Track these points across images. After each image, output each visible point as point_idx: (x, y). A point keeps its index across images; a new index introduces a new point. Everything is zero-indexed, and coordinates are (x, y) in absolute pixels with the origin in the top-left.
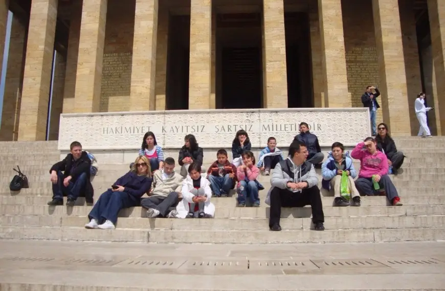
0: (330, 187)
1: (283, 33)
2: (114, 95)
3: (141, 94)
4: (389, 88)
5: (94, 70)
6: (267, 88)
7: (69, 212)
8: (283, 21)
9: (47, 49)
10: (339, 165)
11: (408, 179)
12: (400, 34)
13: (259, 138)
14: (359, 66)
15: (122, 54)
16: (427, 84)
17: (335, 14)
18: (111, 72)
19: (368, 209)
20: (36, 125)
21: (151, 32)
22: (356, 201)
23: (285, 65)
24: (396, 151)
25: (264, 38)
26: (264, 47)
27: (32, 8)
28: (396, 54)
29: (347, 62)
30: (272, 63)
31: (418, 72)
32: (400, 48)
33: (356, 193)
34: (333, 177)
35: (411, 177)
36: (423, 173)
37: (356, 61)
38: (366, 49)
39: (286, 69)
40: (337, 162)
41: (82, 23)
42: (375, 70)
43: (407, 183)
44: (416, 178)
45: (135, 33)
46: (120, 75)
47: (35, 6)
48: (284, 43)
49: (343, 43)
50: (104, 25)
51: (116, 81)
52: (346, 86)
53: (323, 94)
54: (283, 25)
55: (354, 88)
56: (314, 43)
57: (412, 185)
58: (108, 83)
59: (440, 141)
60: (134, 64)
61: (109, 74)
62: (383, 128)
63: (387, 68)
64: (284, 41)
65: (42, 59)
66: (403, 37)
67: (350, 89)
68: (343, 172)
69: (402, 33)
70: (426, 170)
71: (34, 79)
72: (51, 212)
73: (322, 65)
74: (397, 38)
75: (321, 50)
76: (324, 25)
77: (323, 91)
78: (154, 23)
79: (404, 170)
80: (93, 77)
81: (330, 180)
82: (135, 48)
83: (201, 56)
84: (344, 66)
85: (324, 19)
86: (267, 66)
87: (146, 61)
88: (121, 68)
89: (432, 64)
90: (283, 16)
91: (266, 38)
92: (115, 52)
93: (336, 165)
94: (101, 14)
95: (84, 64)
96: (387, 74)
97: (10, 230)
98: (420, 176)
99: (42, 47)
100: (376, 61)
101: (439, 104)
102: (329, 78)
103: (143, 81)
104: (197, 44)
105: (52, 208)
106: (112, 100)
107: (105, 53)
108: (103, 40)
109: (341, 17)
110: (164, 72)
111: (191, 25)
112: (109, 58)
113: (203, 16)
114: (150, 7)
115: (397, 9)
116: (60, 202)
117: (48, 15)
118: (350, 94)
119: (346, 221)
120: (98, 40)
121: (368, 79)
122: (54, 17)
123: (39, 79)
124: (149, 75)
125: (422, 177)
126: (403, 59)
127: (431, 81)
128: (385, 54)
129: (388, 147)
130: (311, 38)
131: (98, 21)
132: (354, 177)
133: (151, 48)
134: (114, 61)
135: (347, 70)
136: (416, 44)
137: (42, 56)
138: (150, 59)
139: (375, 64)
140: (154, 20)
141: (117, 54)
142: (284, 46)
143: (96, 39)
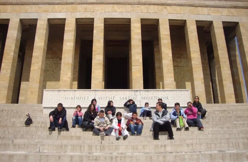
0: (174, 124)
1: (141, 51)
2: (49, 81)
3: (65, 81)
4: (195, 80)
5: (40, 67)
6: (133, 79)
7: (59, 134)
8: (141, 45)
9: (15, 55)
10: (178, 113)
11: (208, 120)
12: (199, 53)
13: (140, 103)
14: (179, 69)
15: (54, 59)
16: (213, 78)
17: (167, 42)
18: (48, 69)
19: (192, 132)
20: (6, 96)
21: (72, 48)
22: (187, 129)
23: (142, 68)
24: (202, 109)
25: (131, 54)
26: (131, 58)
27: (8, 33)
28: (198, 63)
29: (174, 66)
30: (135, 67)
31: (209, 73)
32: (200, 60)
33: (187, 126)
34: (176, 119)
35: (209, 120)
36: (214, 118)
37: (177, 66)
38: (183, 60)
39: (142, 70)
40: (177, 112)
41: (35, 42)
42: (187, 71)
43: (208, 122)
44: (211, 120)
45: (63, 49)
46: (53, 70)
47: (10, 32)
48: (142, 56)
49: (172, 57)
50: (47, 44)
51: (51, 73)
52: (173, 79)
53: (161, 83)
54: (141, 47)
55: (177, 80)
56: (156, 56)
57: (210, 123)
58: (46, 74)
59: (221, 106)
60: (62, 65)
61: (47, 70)
62: (197, 98)
63: (194, 70)
64: (142, 55)
65: (12, 60)
66: (201, 54)
67: (175, 80)
68: (180, 117)
69: (200, 53)
70: (216, 117)
71: (7, 71)
72: (50, 134)
73: (161, 68)
74: (198, 55)
75: (160, 60)
76: (162, 47)
77: (161, 81)
78: (74, 44)
79: (206, 117)
80: (40, 71)
81: (174, 121)
82: (63, 56)
83: (98, 62)
84: (172, 68)
85: (162, 45)
86: (133, 68)
87: (69, 64)
88: (54, 67)
89: (215, 68)
90: (141, 42)
91: (132, 54)
92: (51, 58)
93: (177, 113)
94: (45, 38)
95: (35, 64)
96: (194, 73)
97: (37, 141)
98: (213, 119)
99: (12, 54)
100: (188, 66)
101: (219, 88)
102: (164, 75)
103: (67, 74)
104: (96, 56)
105: (51, 132)
106: (48, 83)
107: (46, 58)
108: (46, 52)
109: (170, 44)
110: (77, 70)
111: (93, 46)
112: (47, 61)
113: (100, 42)
114: (72, 35)
115: (197, 41)
116: (54, 130)
117: (17, 37)
118: (175, 83)
119: (184, 136)
120: (43, 51)
121: (184, 76)
122: (19, 38)
123: (9, 71)
124: (70, 71)
125: (214, 120)
126: (201, 66)
127: (215, 77)
128: (192, 63)
129: (199, 107)
130: (155, 54)
131: (44, 41)
132: (185, 119)
133: (72, 57)
134: (50, 63)
135: (174, 71)
136: (207, 58)
137: (12, 58)
138: (71, 63)
139: (188, 68)
140: (74, 43)
141: (52, 60)
142: (142, 58)
143: (42, 51)
